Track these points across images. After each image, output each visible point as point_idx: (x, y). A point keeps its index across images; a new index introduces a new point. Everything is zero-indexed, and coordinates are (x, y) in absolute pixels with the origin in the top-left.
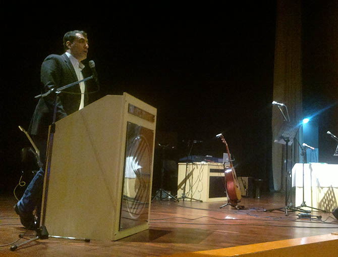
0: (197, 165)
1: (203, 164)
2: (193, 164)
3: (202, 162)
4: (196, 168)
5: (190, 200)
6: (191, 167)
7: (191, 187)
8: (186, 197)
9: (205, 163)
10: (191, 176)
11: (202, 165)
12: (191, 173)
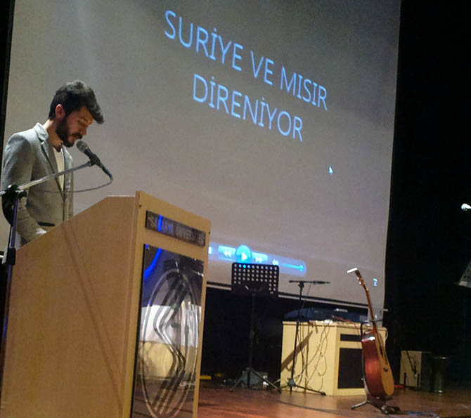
0: (316, 326)
1: (328, 326)
2: (310, 324)
3: (327, 322)
4: (314, 332)
5: (302, 390)
6: (305, 329)
7: (305, 366)
8: (295, 385)
9: (331, 322)
10: (306, 347)
11: (325, 326)
12: (306, 342)
